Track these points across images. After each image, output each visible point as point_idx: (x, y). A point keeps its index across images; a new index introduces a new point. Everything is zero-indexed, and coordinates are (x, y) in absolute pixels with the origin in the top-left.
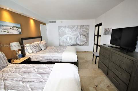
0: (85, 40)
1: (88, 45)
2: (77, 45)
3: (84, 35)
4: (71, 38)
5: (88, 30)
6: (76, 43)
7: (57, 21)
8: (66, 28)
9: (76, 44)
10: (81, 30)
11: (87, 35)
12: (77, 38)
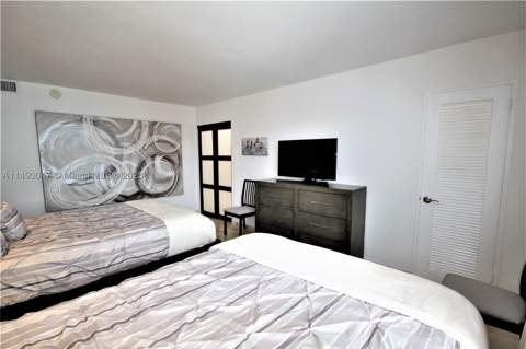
0: (171, 174)
1: (182, 193)
2: (141, 198)
3: (167, 158)
4: (114, 169)
5: (179, 139)
6: (136, 190)
7: (20, 85)
8: (84, 125)
9: (138, 194)
10: (155, 138)
11: (175, 158)
12: (139, 169)
